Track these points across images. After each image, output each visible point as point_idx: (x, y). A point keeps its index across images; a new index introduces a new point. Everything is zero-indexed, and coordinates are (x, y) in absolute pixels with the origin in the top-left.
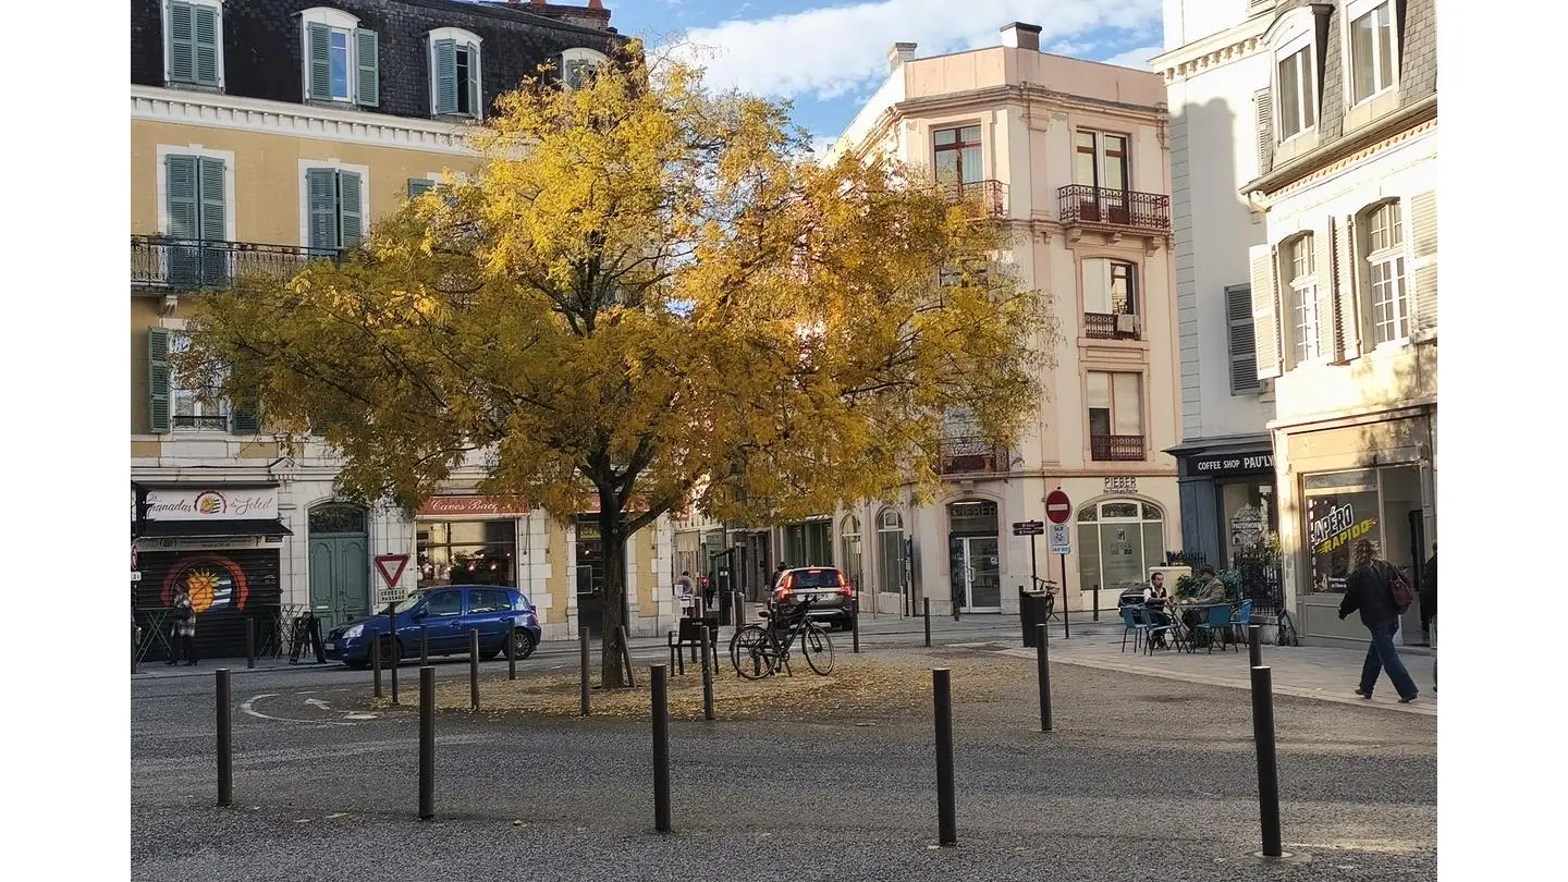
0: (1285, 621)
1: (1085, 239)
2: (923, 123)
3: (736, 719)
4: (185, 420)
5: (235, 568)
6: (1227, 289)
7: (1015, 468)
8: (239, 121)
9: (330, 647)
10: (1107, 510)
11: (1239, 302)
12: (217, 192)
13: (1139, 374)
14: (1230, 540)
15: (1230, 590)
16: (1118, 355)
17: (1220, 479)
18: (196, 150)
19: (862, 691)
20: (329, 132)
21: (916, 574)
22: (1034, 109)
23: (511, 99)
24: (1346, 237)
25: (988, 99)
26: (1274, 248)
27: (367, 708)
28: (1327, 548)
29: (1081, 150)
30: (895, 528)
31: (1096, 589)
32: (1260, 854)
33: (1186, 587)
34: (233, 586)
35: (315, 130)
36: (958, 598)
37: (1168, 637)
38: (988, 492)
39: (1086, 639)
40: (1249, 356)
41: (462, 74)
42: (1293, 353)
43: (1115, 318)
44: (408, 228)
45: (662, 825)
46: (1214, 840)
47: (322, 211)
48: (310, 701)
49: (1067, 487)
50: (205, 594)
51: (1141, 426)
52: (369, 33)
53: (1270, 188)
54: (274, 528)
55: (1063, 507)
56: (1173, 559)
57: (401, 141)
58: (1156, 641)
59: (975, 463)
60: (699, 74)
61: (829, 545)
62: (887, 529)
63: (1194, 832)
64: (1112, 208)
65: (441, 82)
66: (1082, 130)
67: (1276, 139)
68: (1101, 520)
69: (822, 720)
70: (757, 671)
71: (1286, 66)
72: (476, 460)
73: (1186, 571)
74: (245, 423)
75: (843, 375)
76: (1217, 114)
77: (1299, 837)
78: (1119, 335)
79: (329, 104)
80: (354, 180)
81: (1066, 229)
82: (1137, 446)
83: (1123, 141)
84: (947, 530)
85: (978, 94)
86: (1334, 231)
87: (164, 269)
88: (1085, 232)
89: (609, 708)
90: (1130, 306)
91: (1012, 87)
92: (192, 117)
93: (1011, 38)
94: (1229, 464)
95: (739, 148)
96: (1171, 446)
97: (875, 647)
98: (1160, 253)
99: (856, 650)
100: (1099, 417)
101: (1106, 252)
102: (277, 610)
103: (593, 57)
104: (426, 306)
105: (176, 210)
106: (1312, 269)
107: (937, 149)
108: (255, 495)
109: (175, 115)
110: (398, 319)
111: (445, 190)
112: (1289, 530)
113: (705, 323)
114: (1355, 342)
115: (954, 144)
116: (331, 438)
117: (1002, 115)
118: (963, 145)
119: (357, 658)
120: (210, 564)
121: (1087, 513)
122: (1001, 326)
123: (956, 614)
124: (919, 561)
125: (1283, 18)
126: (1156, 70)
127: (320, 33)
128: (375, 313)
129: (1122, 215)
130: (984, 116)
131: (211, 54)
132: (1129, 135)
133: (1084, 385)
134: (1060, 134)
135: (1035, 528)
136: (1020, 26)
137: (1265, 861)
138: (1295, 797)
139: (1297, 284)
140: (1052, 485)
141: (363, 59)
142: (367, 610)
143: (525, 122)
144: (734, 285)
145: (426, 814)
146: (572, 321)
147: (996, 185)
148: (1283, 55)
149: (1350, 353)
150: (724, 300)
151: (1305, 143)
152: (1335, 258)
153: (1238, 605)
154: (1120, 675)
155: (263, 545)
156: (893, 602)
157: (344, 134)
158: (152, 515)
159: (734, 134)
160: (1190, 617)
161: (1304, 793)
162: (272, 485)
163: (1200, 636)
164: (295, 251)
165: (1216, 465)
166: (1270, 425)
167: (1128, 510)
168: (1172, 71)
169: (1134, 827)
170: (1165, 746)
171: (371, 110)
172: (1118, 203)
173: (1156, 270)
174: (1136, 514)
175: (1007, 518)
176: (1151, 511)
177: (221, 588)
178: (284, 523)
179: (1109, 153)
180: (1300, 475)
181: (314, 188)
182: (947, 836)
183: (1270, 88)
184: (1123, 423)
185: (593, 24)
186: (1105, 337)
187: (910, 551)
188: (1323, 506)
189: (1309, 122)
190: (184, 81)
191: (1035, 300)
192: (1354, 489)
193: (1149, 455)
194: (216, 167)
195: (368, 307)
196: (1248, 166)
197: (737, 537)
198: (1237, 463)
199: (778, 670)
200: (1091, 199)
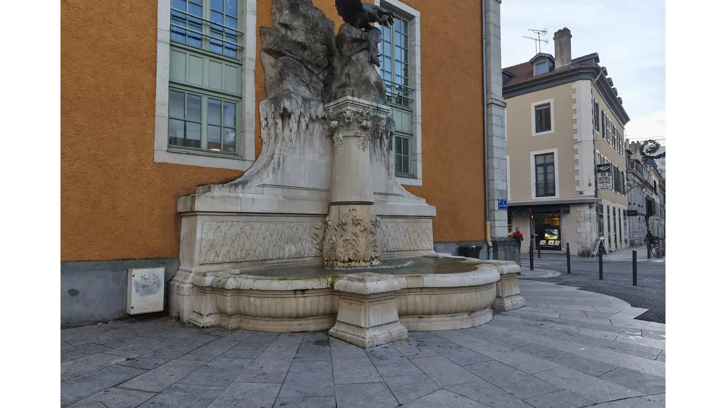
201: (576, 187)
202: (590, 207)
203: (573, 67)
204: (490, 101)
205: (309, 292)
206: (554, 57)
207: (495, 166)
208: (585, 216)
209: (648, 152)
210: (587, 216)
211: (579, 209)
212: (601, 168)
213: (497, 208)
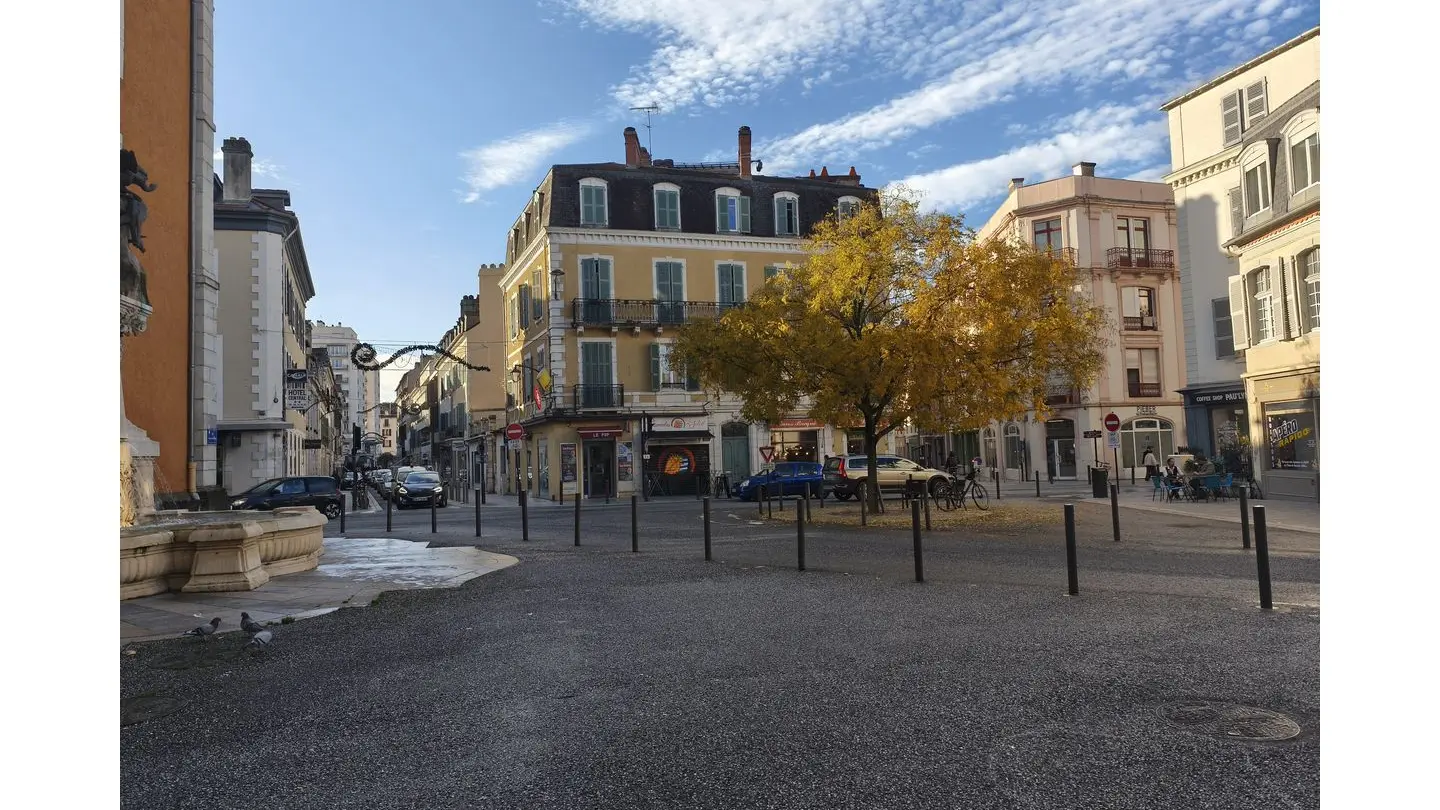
0: (1254, 485)
1: (1123, 277)
2: (1028, 221)
3: (943, 530)
4: (666, 385)
5: (689, 453)
6: (1213, 301)
7: (1083, 402)
8: (688, 245)
9: (734, 490)
10: (1139, 425)
11: (1222, 308)
12: (679, 278)
13: (1157, 349)
14: (1217, 440)
15: (1218, 467)
16: (1144, 339)
17: (1210, 406)
18: (669, 259)
19: (1008, 519)
20: (728, 247)
21: (1028, 458)
22: (1092, 208)
23: (821, 225)
24: (1291, 268)
25: (1066, 204)
26: (1244, 276)
27: (758, 520)
28: (1281, 444)
29: (1120, 228)
30: (1015, 435)
31: (1133, 467)
32: (1259, 607)
33: (1189, 466)
34: (689, 462)
35: (722, 247)
36: (1051, 472)
37: (1181, 493)
38: (1068, 415)
39: (1129, 494)
40: (1227, 337)
41: (790, 213)
42: (1258, 334)
43: (1142, 319)
44: (771, 291)
45: (919, 578)
46: (1229, 599)
47: (725, 285)
48: (730, 515)
49: (1116, 411)
50: (675, 466)
51: (1158, 377)
52: (745, 197)
53: (1241, 244)
54: (707, 435)
55: (1116, 423)
56: (1181, 450)
57: (761, 248)
58: (1173, 496)
59: (1060, 399)
60: (916, 205)
61: (977, 445)
62: (1010, 435)
63: (1217, 594)
64: (1138, 259)
65: (780, 219)
66: (1120, 217)
67: (1245, 215)
68: (1135, 430)
69: (989, 531)
70: (948, 507)
71: (1250, 176)
72: (806, 401)
73: (1191, 457)
74: (693, 385)
75: (994, 355)
76: (1207, 203)
77: (1281, 599)
78: (1144, 328)
79: (728, 233)
80: (740, 268)
81: (1112, 272)
82: (1156, 389)
83: (1145, 222)
84: (1045, 435)
85: (1060, 202)
86: (1283, 265)
87: (656, 315)
88: (1123, 273)
89: (875, 523)
90: (1151, 313)
91: (1081, 198)
92: (667, 244)
93: (1078, 171)
94: (1215, 398)
95: (936, 241)
96: (1178, 389)
97: (1008, 496)
98: (1168, 282)
99: (998, 498)
100: (1133, 374)
101: (1136, 283)
102: (708, 472)
103: (852, 200)
104: (784, 328)
105: (661, 288)
106: (1268, 287)
107: (1036, 233)
108: (696, 419)
109: (661, 244)
110: (771, 335)
111: (788, 272)
112: (1256, 434)
113: (920, 330)
114: (1297, 328)
115: (1047, 230)
116: (737, 392)
117: (1073, 212)
118: (1052, 230)
119: (748, 496)
120: (679, 451)
121: (1128, 426)
122: (1082, 326)
123: (1051, 480)
124: (1029, 453)
125: (1249, 147)
126: (1168, 182)
127: (723, 199)
128: (761, 332)
129: (1146, 263)
130: (1063, 214)
131: (675, 213)
132: (1149, 218)
133: (1124, 357)
134: (1107, 221)
135: (1097, 434)
136: (1083, 164)
137: (1262, 611)
138: (1276, 579)
139: (1259, 296)
140: (1107, 412)
141: (743, 210)
142: (749, 473)
143: (828, 236)
144: (937, 310)
145: (801, 568)
146: (849, 331)
147: (1071, 251)
148: (1248, 169)
149: (1294, 334)
150: (930, 318)
151: (1264, 215)
152: (1284, 280)
153: (1223, 476)
154: (1155, 513)
155: (702, 442)
156: (1014, 473)
157: (735, 247)
158: (653, 428)
159: (933, 234)
160: (1195, 483)
161: (1282, 577)
162: (704, 414)
163: (1200, 492)
164: (714, 305)
165: (1208, 398)
166: (1242, 376)
167: (1152, 424)
168: (1177, 182)
169: (1179, 590)
170: (1189, 550)
171: (747, 234)
172: (1142, 256)
173: (1166, 291)
174: (1155, 426)
175: (1080, 429)
176: (1165, 424)
177: (683, 462)
178: (711, 432)
179: (1137, 229)
180: (1262, 404)
181: (721, 274)
182: (1073, 589)
183: (1240, 187)
184: (1148, 376)
185: (851, 183)
186: (1136, 330)
187: (1024, 447)
188: (1278, 421)
189: (1266, 204)
190: (664, 228)
191: (1102, 311)
192: (1298, 411)
193: (1163, 394)
194: (678, 267)
195: (758, 330)
196: (1226, 232)
197: (926, 439)
198: (1221, 397)
199: (959, 507)
200: (1126, 255)
201: (254, 403)
202: (275, 436)
203: (255, 208)
204: (201, 280)
205: (151, 549)
206: (222, 181)
207: (206, 378)
208: (266, 451)
209: (362, 359)
210: (269, 451)
211: (257, 439)
212: (293, 376)
213: (205, 442)
